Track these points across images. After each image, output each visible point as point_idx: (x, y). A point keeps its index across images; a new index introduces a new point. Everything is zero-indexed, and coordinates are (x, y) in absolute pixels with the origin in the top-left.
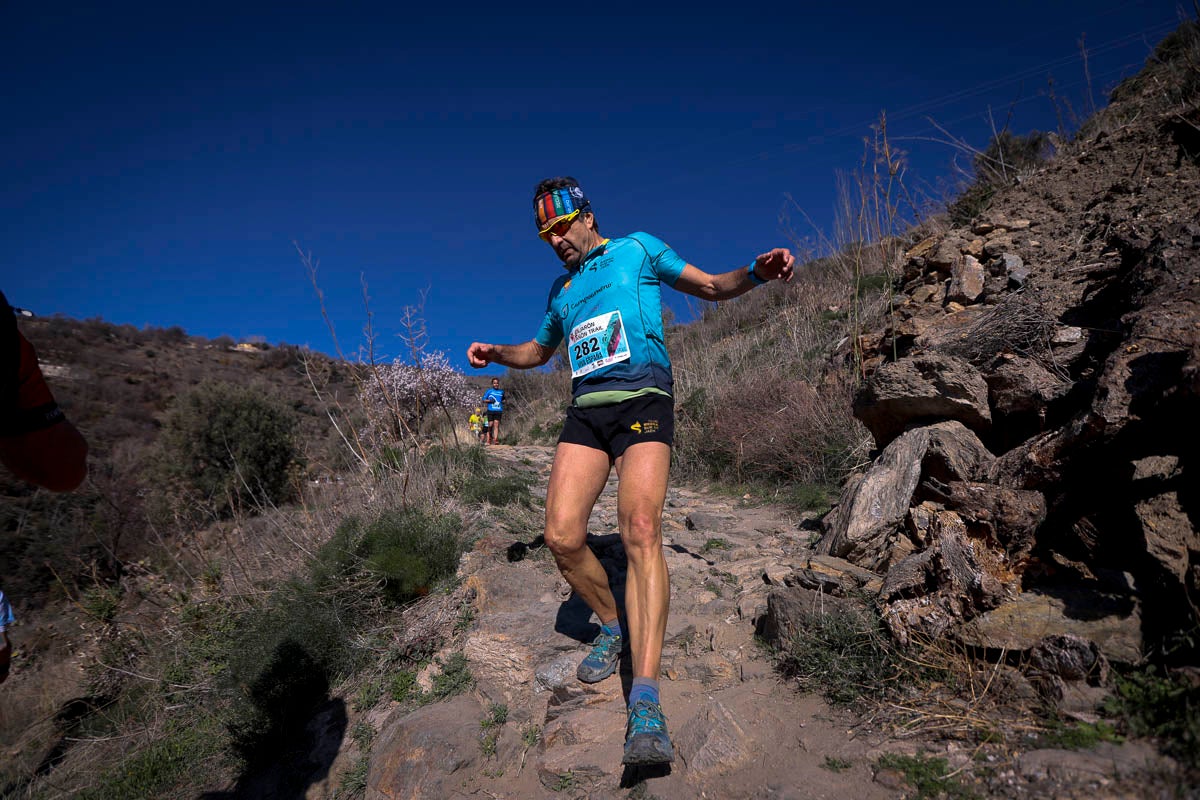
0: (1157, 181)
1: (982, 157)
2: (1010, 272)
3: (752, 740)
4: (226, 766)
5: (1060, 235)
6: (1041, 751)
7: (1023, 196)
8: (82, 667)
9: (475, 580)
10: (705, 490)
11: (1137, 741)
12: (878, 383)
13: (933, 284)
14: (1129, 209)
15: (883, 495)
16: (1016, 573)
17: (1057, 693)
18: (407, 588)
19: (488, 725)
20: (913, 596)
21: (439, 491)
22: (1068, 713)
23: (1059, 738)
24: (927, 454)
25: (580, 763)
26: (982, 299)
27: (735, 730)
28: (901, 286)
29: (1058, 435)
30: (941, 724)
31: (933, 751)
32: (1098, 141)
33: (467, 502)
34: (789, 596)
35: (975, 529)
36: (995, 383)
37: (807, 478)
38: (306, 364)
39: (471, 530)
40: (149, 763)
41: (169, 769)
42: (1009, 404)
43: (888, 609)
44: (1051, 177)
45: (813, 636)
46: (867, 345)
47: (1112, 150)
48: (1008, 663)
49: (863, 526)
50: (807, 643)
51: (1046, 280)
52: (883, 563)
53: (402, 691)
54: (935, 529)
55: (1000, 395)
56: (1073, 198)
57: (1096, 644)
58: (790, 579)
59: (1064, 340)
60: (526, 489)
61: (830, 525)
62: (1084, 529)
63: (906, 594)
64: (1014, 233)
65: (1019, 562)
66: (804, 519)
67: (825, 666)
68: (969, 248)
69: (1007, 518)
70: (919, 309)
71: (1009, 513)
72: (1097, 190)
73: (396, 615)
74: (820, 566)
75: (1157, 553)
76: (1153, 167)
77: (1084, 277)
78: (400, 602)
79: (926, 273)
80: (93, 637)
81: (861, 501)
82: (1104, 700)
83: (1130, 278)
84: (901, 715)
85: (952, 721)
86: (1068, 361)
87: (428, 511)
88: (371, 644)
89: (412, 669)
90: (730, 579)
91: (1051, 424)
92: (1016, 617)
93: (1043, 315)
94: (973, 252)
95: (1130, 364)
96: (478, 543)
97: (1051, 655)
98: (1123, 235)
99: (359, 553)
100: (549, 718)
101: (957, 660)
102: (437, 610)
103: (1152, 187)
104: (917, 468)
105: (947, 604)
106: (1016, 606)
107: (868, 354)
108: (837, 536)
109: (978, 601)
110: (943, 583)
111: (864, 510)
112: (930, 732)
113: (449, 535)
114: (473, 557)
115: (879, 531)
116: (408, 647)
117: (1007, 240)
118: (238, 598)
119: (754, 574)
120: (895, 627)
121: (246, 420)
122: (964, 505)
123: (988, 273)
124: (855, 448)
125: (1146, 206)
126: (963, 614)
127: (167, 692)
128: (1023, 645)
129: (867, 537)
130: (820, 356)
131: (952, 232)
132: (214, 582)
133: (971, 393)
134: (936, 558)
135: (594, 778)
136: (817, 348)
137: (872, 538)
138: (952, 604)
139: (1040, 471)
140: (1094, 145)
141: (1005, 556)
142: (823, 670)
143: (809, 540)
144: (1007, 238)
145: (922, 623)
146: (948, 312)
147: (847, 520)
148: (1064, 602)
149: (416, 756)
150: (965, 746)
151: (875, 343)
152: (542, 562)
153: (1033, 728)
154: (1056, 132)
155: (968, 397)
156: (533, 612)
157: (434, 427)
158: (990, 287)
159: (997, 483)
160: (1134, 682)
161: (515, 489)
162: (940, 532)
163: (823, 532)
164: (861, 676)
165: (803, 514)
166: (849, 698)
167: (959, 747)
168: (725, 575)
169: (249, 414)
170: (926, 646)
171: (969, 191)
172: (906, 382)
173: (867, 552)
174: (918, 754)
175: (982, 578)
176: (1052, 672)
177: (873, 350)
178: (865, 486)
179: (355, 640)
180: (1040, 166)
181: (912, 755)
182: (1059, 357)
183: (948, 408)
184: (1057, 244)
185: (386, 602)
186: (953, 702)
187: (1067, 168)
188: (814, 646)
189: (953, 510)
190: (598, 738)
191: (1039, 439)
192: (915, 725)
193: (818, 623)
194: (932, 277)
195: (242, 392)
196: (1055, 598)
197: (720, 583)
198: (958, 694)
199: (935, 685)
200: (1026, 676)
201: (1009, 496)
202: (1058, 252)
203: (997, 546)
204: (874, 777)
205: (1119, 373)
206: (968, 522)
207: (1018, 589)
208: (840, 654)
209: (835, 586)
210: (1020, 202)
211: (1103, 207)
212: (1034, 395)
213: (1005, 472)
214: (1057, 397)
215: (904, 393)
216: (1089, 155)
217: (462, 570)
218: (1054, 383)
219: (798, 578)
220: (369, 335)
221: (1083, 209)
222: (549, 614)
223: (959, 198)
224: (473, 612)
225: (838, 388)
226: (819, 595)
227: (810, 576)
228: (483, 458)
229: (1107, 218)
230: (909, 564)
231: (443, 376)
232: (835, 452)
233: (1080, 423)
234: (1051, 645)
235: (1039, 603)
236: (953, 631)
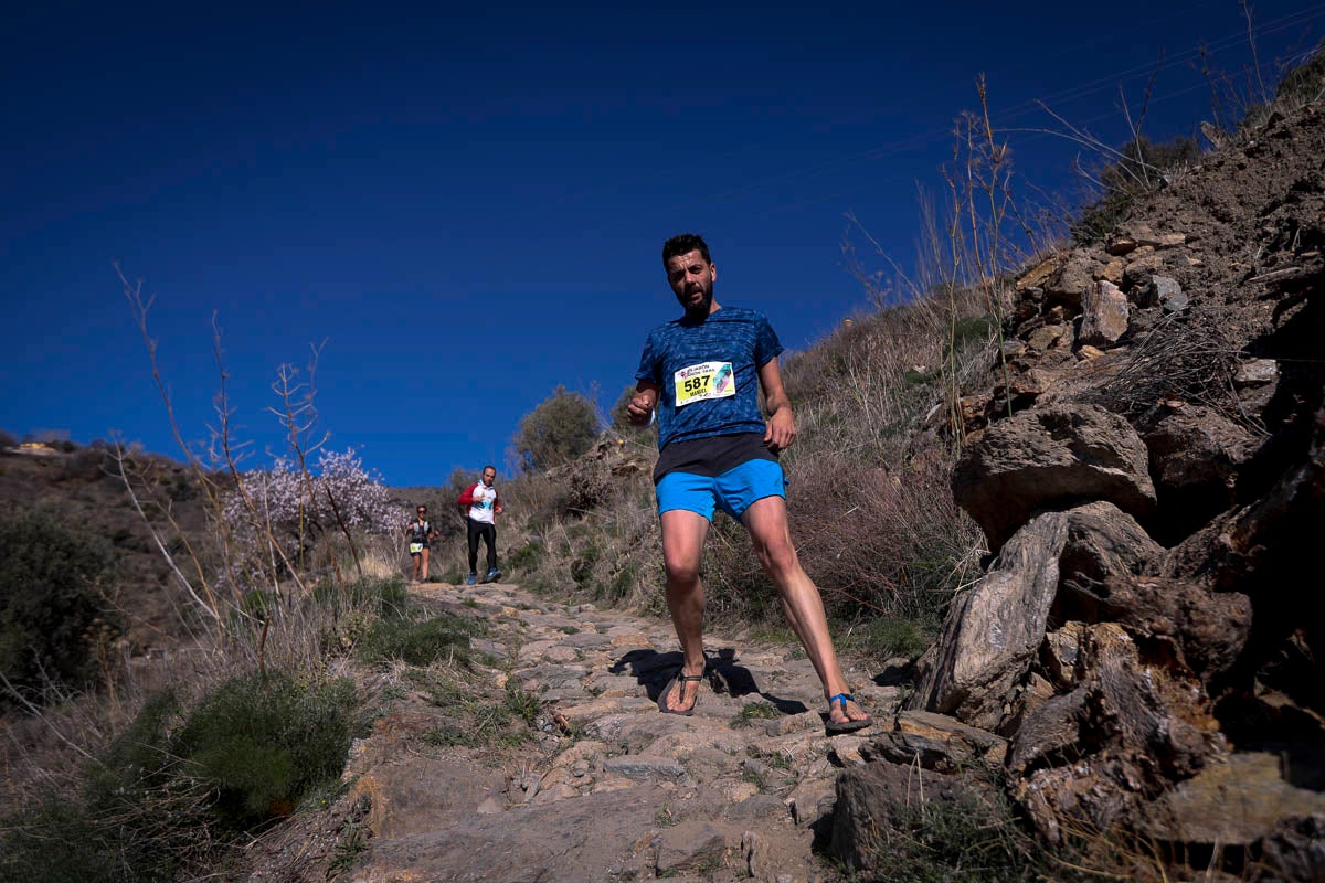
1: (1115, 156)
2: (1164, 301)
5: (1229, 249)
7: (1173, 202)
9: (370, 783)
10: (741, 636)
12: (988, 449)
13: (1058, 323)
15: (1006, 613)
18: (255, 803)
20: (1064, 764)
21: (323, 647)
24: (1064, 551)
26: (1125, 340)
28: (1013, 329)
32: (1271, 125)
33: (370, 661)
34: (870, 777)
35: (1151, 650)
36: (1159, 447)
37: (893, 607)
38: (120, 459)
39: (371, 703)
42: (1181, 473)
43: (1024, 786)
44: (1210, 175)
45: (909, 838)
46: (969, 412)
47: (1291, 137)
48: (1227, 869)
49: (977, 662)
50: (899, 850)
51: (1216, 306)
52: (1012, 720)
54: (1088, 652)
55: (1166, 461)
56: (1241, 203)
58: (869, 749)
59: (1252, 377)
60: (465, 640)
61: (927, 665)
63: (1051, 759)
64: (1165, 252)
68: (1105, 274)
69: (1199, 630)
70: (1039, 358)
71: (1206, 624)
72: (1273, 191)
73: (233, 852)
74: (914, 725)
77: (1275, 289)
78: (243, 829)
79: (1047, 308)
81: (972, 623)
86: (1260, 407)
87: (303, 679)
90: (780, 761)
92: (1231, 789)
94: (1111, 278)
97: (1295, 849)
99: (177, 749)
101: (1142, 863)
102: (302, 838)
104: (1053, 570)
105: (1118, 771)
106: (1228, 770)
107: (971, 424)
108: (937, 681)
109: (1166, 763)
110: (1108, 738)
111: (978, 636)
113: (333, 715)
114: (371, 745)
115: (1003, 669)
117: (1156, 260)
119: (816, 753)
120: (1036, 809)
121: (24, 558)
122: (1130, 612)
123: (1133, 305)
124: (959, 559)
126: (1144, 787)
128: (1244, 834)
129: (982, 679)
130: (902, 432)
131: (1079, 251)
133: (1124, 458)
134: (1094, 700)
136: (899, 422)
137: (991, 681)
138: (1125, 771)
139: (1239, 561)
140: (1266, 131)
141: (1201, 692)
143: (897, 698)
144: (1156, 259)
145: (1081, 805)
146: (1080, 359)
147: (952, 654)
151: (981, 408)
152: (483, 749)
154: (1215, 124)
155: (1119, 464)
156: (463, 831)
158: (1138, 322)
161: (445, 640)
162: (1096, 656)
163: (918, 681)
168: (771, 755)
169: (31, 550)
171: (1100, 203)
172: (1029, 445)
173: (986, 703)
175: (1169, 725)
176: (1297, 877)
177: (978, 419)
178: (977, 604)
180: (1194, 162)
182: (1248, 403)
183: (1091, 483)
184: (1226, 261)
185: (221, 829)
187: (1230, 163)
188: (912, 855)
189: (1114, 621)
191: (1232, 515)
193: (917, 816)
194: (1056, 314)
195: (19, 516)
197: (763, 769)
201: (1197, 592)
202: (1229, 273)
203: (1187, 676)
206: (1138, 639)
207: (1226, 745)
208: (955, 866)
209: (940, 755)
210: (1170, 210)
211: (1287, 211)
212: (1217, 457)
213: (1186, 567)
214: (1251, 457)
215: (1026, 462)
216: (1259, 145)
217: (351, 769)
218: (1245, 439)
219: (882, 745)
220: (223, 410)
221: (1258, 216)
222: (489, 833)
223: (1086, 214)
224: (364, 836)
225: (930, 473)
226: (916, 772)
227: (900, 742)
228: (401, 599)
229: (1293, 224)
230: (1053, 712)
231: (355, 484)
232: (931, 567)
233: (1293, 483)
234: (1292, 831)
235: (1262, 765)
236: (1130, 817)
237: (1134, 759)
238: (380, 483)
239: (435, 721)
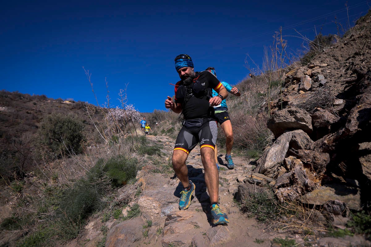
0: (370, 51)
1: (313, 43)
2: (320, 81)
3: (232, 233)
4: (59, 240)
5: (337, 69)
6: (326, 238)
7: (325, 55)
8: (11, 207)
9: (142, 180)
11: (358, 235)
12: (276, 117)
13: (295, 84)
14: (360, 61)
15: (277, 154)
16: (319, 180)
17: (332, 219)
18: (119, 182)
19: (145, 227)
20: (285, 187)
21: (131, 150)
22: (336, 226)
23: (332, 234)
24: (291, 140)
25: (175, 240)
26: (310, 90)
27: (227, 230)
28: (284, 85)
29: (335, 134)
30: (294, 229)
31: (291, 237)
32: (351, 38)
33: (140, 154)
34: (245, 186)
35: (306, 165)
36: (314, 118)
37: (252, 147)
38: (87, 108)
39: (141, 163)
40: (33, 239)
41: (39, 241)
42: (319, 124)
43: (277, 191)
44: (335, 50)
45: (253, 199)
46: (272, 104)
47: (355, 41)
48: (316, 209)
49: (270, 164)
50: (250, 201)
51: (332, 84)
52: (276, 176)
53: (117, 216)
54: (293, 165)
55: (316, 121)
56: (342, 57)
57: (345, 203)
58: (245, 181)
59: (337, 103)
60: (159, 150)
61: (259, 163)
62: (342, 166)
63: (283, 186)
64: (322, 68)
65: (320, 176)
66: (251, 161)
67: (256, 209)
69: (317, 162)
70: (290, 93)
71: (318, 160)
72: (350, 54)
73: (116, 191)
74: (255, 177)
75: (366, 174)
76: (369, 47)
77: (345, 83)
78: (117, 187)
79: (292, 81)
80: (15, 197)
81: (269, 155)
82: (348, 221)
83: (360, 83)
84: (281, 225)
85: (297, 228)
86: (338, 110)
87: (127, 157)
88: (107, 200)
89: (121, 208)
90: (226, 180)
91: (332, 131)
92: (319, 194)
93: (330, 95)
94: (308, 74)
95: (359, 112)
96: (143, 167)
97: (330, 207)
98: (358, 69)
99: (104, 170)
100: (166, 225)
101: (299, 208)
102: (129, 189)
103: (368, 53)
104: (288, 145)
105: (296, 189)
106: (319, 191)
108: (261, 167)
109: (307, 189)
110: (295, 183)
111: (270, 158)
112: (290, 231)
113: (134, 165)
114: (141, 172)
115: (275, 165)
116: (120, 201)
117: (320, 70)
118: (63, 185)
119: (234, 179)
120: (279, 197)
121: (67, 126)
122: (303, 157)
123: (313, 81)
124: (268, 138)
125: (366, 59)
126: (302, 193)
127: (39, 215)
128: (321, 203)
129: (271, 167)
130: (257, 108)
131: (301, 68)
132: (55, 179)
133: (306, 121)
134: (293, 174)
135: (180, 245)
136: (256, 105)
137: (272, 168)
138: (298, 189)
139: (328, 146)
140: (349, 39)
141: (316, 174)
142: (255, 211)
143: (252, 168)
145: (288, 196)
146: (299, 94)
147: (264, 162)
148: (335, 190)
149: (122, 237)
150: (302, 236)
151: (275, 104)
152: (164, 174)
153: (324, 230)
154: (337, 35)
155: (305, 122)
156: (161, 191)
157: (129, 129)
158: (313, 86)
159: (314, 150)
160: (358, 216)
161: (156, 150)
162: (295, 166)
163: (257, 166)
164: (268, 213)
165: (250, 159)
166: (264, 220)
167: (299, 236)
168: (224, 179)
169: (68, 124)
170: (289, 203)
171: (307, 54)
172: (285, 117)
173: (271, 172)
174: (286, 238)
175: (308, 181)
176: (330, 212)
177: (274, 106)
178: (270, 151)
179: (102, 199)
180: (332, 46)
181: (284, 238)
182: (336, 109)
183: (298, 126)
184: (336, 72)
185: (113, 186)
186: (298, 222)
187: (340, 47)
188: (253, 203)
189: (299, 159)
190: (181, 232)
191: (328, 136)
192: (285, 229)
193: (254, 195)
194: (294, 82)
195: (65, 117)
196: (332, 188)
197: (222, 182)
198: (300, 219)
199: (292, 216)
200: (322, 213)
201: (317, 154)
202: (336, 74)
203: (313, 171)
204: (271, 245)
205: (355, 115)
206: (304, 163)
207: (320, 185)
208: (261, 205)
209: (261, 183)
210: (324, 58)
211: (352, 60)
212: (327, 121)
213: (317, 147)
214: (334, 122)
215: (284, 120)
216: (347, 42)
217: (138, 176)
218: (334, 118)
219: (248, 180)
220: (108, 98)
221: (345, 60)
222: (166, 191)
223: (304, 56)
224: (141, 190)
225: (262, 118)
226: (255, 186)
227: (252, 180)
228: (145, 140)
229: (353, 64)
230: (284, 176)
231: (133, 112)
232: (261, 139)
233: (342, 131)
234: (330, 203)
235: (326, 190)
236: (298, 198)
237: (300, 187)
238: (138, 112)
239: (154, 168)
